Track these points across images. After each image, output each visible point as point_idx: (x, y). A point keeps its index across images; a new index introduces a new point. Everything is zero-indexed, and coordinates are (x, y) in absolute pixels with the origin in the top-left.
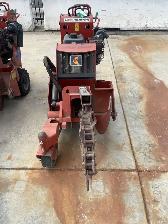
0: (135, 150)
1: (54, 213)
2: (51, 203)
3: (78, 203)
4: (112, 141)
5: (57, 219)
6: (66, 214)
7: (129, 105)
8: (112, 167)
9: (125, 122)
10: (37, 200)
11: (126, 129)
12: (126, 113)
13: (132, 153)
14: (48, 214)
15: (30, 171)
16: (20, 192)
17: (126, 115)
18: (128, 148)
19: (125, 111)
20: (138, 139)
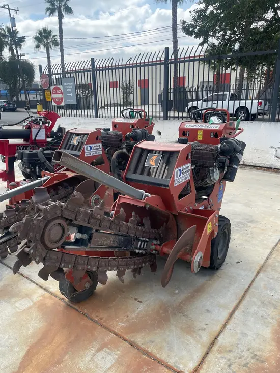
0: (215, 348)
1: (22, 354)
2: (31, 341)
3: (59, 362)
4: (187, 316)
5: (20, 361)
6: (34, 363)
7: (271, 281)
8: (151, 349)
9: (238, 301)
10: (23, 328)
11: (230, 311)
12: (252, 289)
13: (205, 350)
14: (17, 349)
15: (47, 294)
16: (17, 309)
17: (250, 291)
18: (206, 338)
19: (254, 285)
20: (239, 336)
